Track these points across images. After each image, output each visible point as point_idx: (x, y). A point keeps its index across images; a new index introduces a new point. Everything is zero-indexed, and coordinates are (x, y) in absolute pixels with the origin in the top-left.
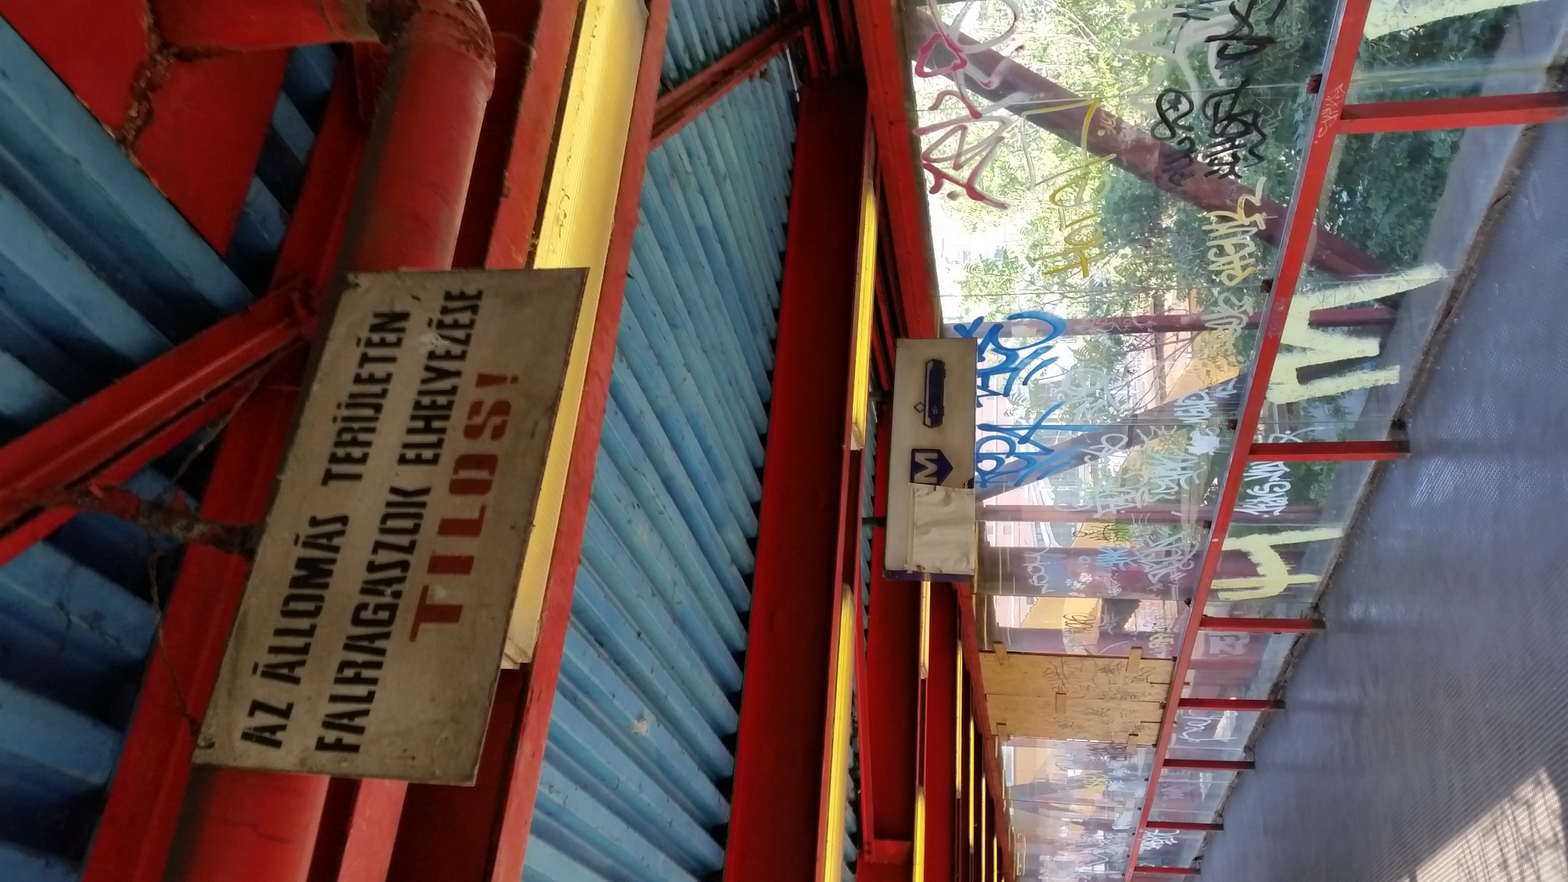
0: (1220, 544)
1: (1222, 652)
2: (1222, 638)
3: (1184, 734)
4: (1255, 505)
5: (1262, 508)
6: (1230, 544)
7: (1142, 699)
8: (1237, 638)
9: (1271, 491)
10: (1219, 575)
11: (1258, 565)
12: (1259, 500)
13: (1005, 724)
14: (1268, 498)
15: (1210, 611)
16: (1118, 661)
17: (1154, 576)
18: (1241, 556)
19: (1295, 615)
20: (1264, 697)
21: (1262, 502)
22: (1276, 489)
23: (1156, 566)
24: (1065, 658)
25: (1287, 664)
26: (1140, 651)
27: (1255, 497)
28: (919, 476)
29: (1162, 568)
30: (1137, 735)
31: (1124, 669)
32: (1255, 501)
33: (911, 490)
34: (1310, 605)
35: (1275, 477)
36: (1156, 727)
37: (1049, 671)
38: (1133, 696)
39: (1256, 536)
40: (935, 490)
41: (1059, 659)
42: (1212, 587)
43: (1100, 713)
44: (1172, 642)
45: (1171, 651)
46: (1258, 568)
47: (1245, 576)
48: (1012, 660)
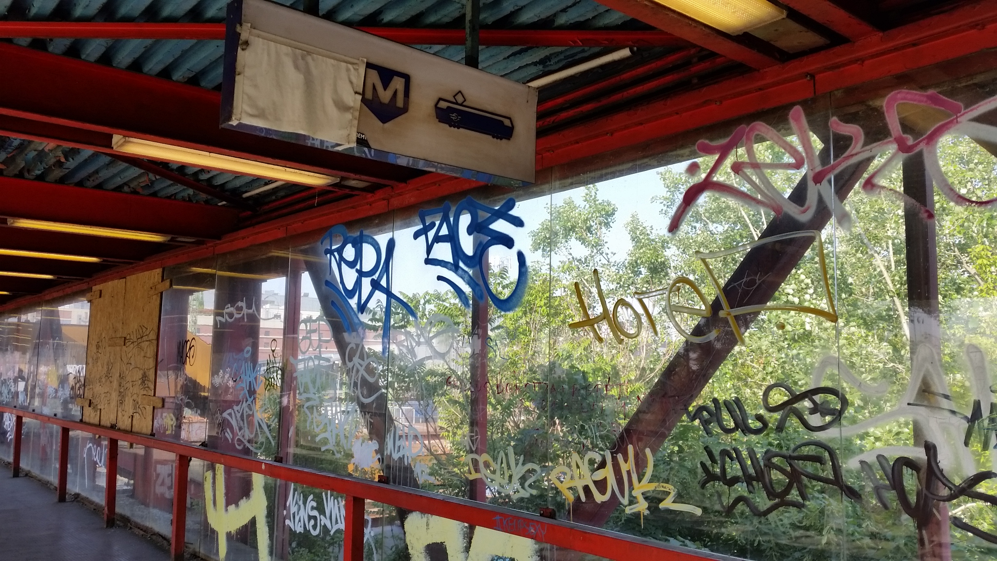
0: (259, 471)
1: (158, 475)
2: (170, 475)
3: (91, 445)
4: (296, 503)
5: (293, 509)
6: (258, 480)
7: (120, 409)
8: (170, 488)
9: (310, 518)
10: (227, 472)
11: (237, 505)
12: (302, 506)
13: (100, 296)
14: (303, 515)
15: (196, 465)
16: (152, 387)
17: (230, 414)
18: (245, 490)
19: (189, 537)
20: (118, 510)
21: (299, 509)
22: (312, 522)
23: (239, 415)
24: (155, 342)
25: (146, 530)
26: (160, 405)
27: (305, 503)
28: (374, 77)
29: (237, 420)
30: (90, 406)
31: (145, 393)
32: (301, 503)
33: (355, 61)
34: (197, 550)
35: (325, 521)
36: (96, 421)
37: (144, 329)
38: (121, 402)
39: (266, 504)
40: (356, 93)
41: (155, 337)
42: (218, 465)
43: (108, 376)
44: (167, 433)
45: (160, 432)
46: (234, 505)
47: (227, 494)
48: (154, 297)
